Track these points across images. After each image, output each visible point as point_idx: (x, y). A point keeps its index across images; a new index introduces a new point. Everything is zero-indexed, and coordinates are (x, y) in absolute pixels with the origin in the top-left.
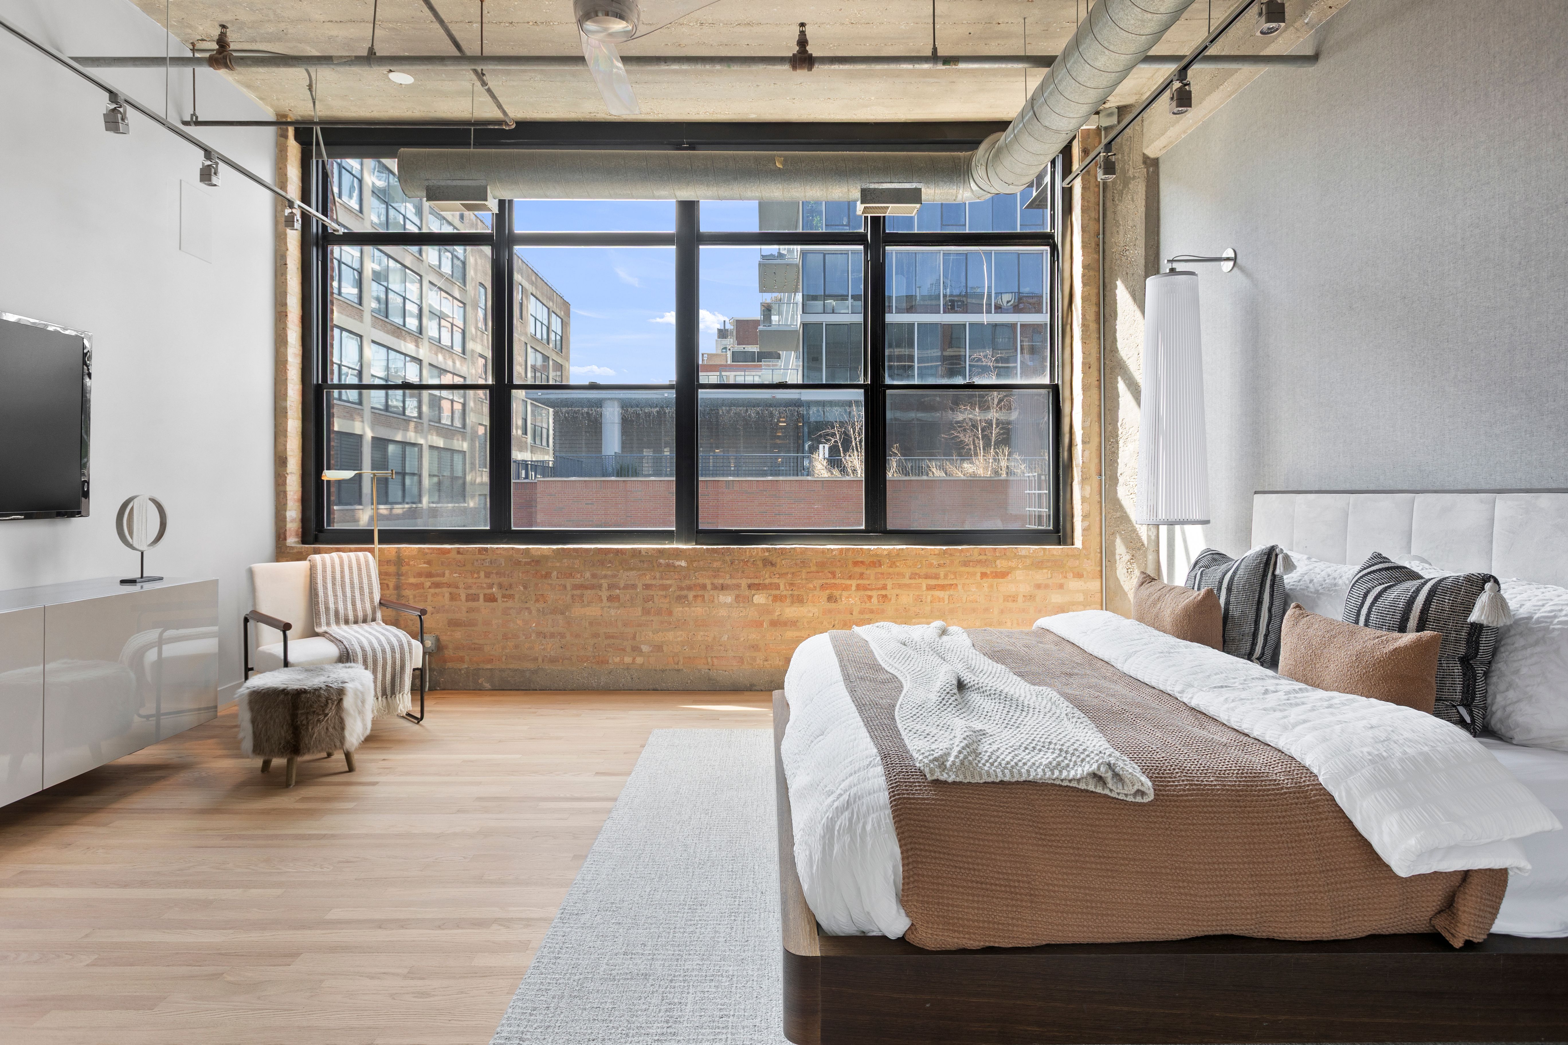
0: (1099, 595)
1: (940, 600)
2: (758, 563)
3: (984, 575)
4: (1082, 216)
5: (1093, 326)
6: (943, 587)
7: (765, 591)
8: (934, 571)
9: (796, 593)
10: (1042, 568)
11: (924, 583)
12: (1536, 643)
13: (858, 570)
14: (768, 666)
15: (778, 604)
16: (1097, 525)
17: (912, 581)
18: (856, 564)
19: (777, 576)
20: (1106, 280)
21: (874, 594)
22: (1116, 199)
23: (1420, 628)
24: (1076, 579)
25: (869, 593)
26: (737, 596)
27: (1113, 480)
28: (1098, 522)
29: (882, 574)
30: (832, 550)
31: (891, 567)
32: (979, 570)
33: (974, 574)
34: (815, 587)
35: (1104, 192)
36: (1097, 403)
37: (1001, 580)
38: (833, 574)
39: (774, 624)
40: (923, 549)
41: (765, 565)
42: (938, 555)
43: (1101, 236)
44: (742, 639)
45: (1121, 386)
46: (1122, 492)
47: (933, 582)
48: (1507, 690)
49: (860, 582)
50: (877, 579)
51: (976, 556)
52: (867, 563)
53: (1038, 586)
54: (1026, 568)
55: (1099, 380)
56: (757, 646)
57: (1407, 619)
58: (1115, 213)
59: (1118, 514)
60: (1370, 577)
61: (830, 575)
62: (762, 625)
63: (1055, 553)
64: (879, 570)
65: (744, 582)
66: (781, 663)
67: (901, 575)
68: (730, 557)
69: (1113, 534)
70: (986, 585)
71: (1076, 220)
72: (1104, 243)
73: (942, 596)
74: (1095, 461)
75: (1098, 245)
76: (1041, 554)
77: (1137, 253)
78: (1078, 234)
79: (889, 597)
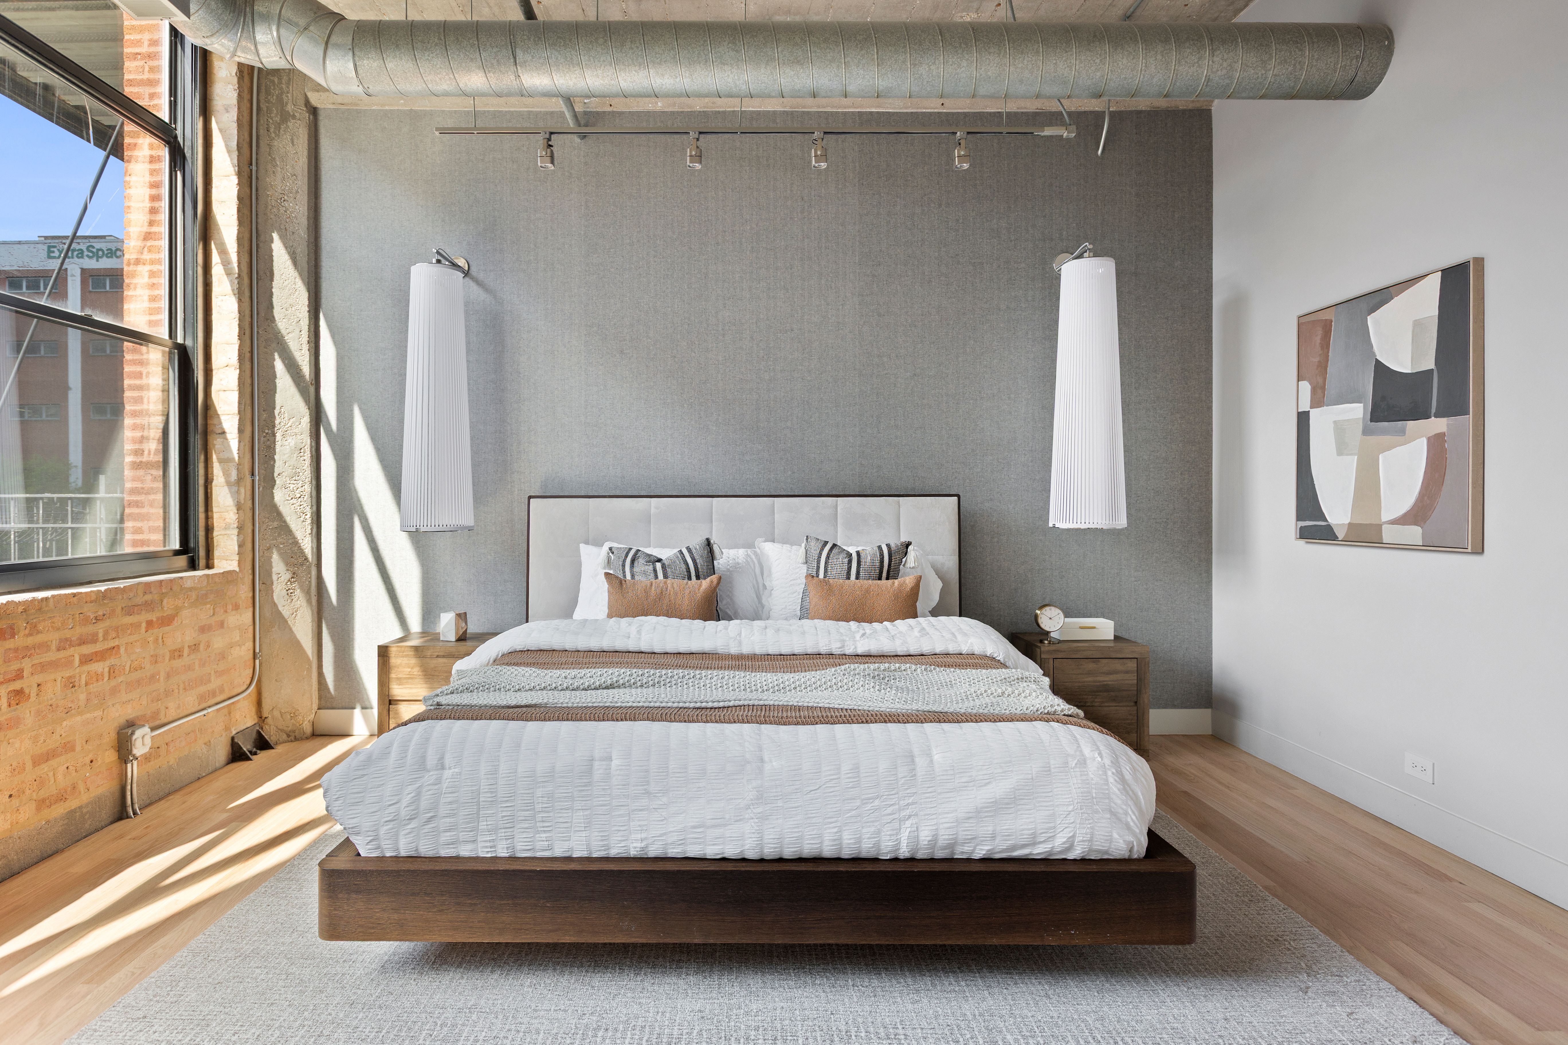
0: (252, 629)
1: (98, 677)
3: (150, 624)
4: (238, 132)
5: (246, 281)
6: (100, 656)
8: (90, 629)
10: (206, 604)
11: (76, 653)
16: (250, 539)
17: (62, 654)
20: (261, 227)
22: (272, 131)
24: (234, 612)
27: (270, 482)
28: (250, 535)
29: (16, 650)
31: (30, 635)
32: (144, 617)
33: (136, 626)
36: (249, 381)
37: (167, 628)
40: (74, 595)
42: (95, 601)
43: (254, 168)
45: (279, 365)
46: (279, 496)
47: (87, 649)
51: (140, 599)
53: (203, 629)
54: (191, 605)
55: (251, 352)
58: (270, 146)
59: (276, 523)
60: (835, 551)
63: (203, 579)
67: (44, 646)
69: (269, 549)
70: (151, 639)
71: (221, 130)
72: (257, 178)
73: (100, 670)
74: (248, 456)
75: (251, 177)
76: (205, 583)
77: (299, 208)
78: (229, 151)
79: (27, 691)
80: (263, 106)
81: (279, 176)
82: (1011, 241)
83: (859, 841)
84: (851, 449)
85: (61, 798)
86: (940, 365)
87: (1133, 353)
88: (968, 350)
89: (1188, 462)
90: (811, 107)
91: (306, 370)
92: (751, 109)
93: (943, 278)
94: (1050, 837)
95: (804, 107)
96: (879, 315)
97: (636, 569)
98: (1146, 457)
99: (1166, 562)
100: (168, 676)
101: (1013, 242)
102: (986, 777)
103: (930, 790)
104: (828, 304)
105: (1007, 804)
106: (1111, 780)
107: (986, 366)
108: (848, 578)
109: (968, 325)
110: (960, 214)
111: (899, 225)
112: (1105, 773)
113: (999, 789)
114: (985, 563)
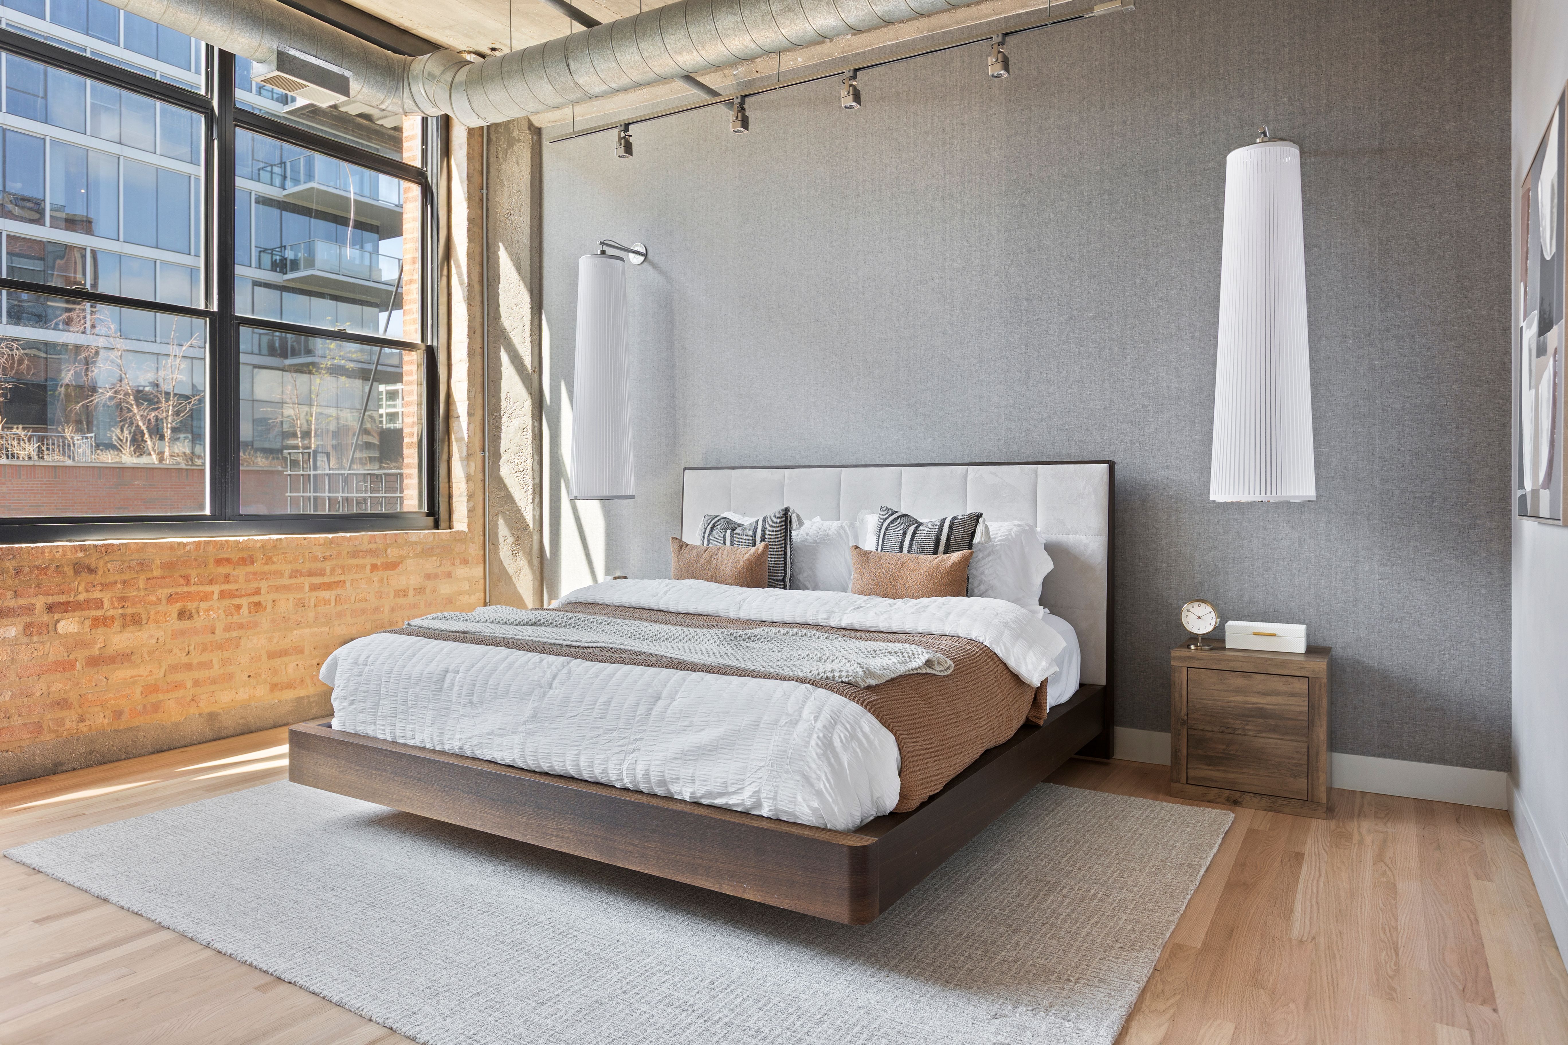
0: (482, 581)
1: (326, 602)
2: (66, 569)
3: (374, 567)
4: (468, 164)
5: (477, 288)
6: (328, 586)
7: (78, 613)
8: (319, 565)
9: (129, 611)
10: (432, 556)
11: (307, 582)
12: (989, 555)
13: (222, 570)
14: (85, 729)
15: (100, 630)
16: (481, 506)
17: (293, 581)
18: (219, 562)
19: (99, 588)
20: (489, 241)
21: (244, 602)
22: (500, 156)
23: (946, 552)
24: (462, 566)
25: (237, 601)
26: (28, 627)
27: (496, 456)
28: (481, 502)
29: (255, 574)
30: (185, 545)
31: (266, 564)
32: (369, 561)
33: (363, 567)
34: (159, 600)
35: (488, 145)
36: (480, 372)
37: (392, 572)
38: (187, 580)
39: (94, 662)
40: (305, 539)
41: (77, 572)
42: (323, 544)
43: (485, 191)
44: (38, 694)
45: (504, 357)
46: (505, 470)
47: (317, 580)
48: (979, 585)
49: (225, 587)
50: (247, 581)
51: (365, 546)
52: (235, 560)
53: (428, 577)
54: (416, 556)
55: (483, 348)
56: (65, 701)
57: (938, 546)
58: (499, 170)
59: (503, 493)
60: (898, 521)
61: (182, 581)
62: (73, 666)
63: (444, 537)
64: (250, 569)
65: (40, 602)
66: (106, 721)
67: (279, 574)
68: (14, 563)
69: (497, 514)
70: (376, 579)
71: (457, 165)
72: (488, 200)
73: (327, 597)
74: (479, 435)
75: (482, 200)
76: (431, 539)
77: (522, 220)
78: (461, 182)
79: (264, 604)
80: (493, 137)
81: (506, 194)
82: (1196, 136)
83: (591, 765)
84: (996, 410)
85: (290, 686)
86: (1102, 304)
87: (1376, 261)
88: (1138, 281)
89: (1468, 410)
90: (950, 26)
91: (528, 361)
92: (888, 43)
93: (1106, 197)
94: (739, 789)
95: (942, 28)
96: (1029, 251)
97: (711, 536)
98: (1398, 406)
99: (1431, 555)
100: (393, 610)
101: (1198, 137)
102: (703, 724)
103: (657, 729)
104: (971, 246)
105: (710, 751)
106: (813, 743)
107: (1161, 299)
108: (901, 551)
109: (1138, 250)
110: (1128, 114)
111: (1052, 141)
112: (810, 736)
113: (706, 736)
114: (1159, 548)
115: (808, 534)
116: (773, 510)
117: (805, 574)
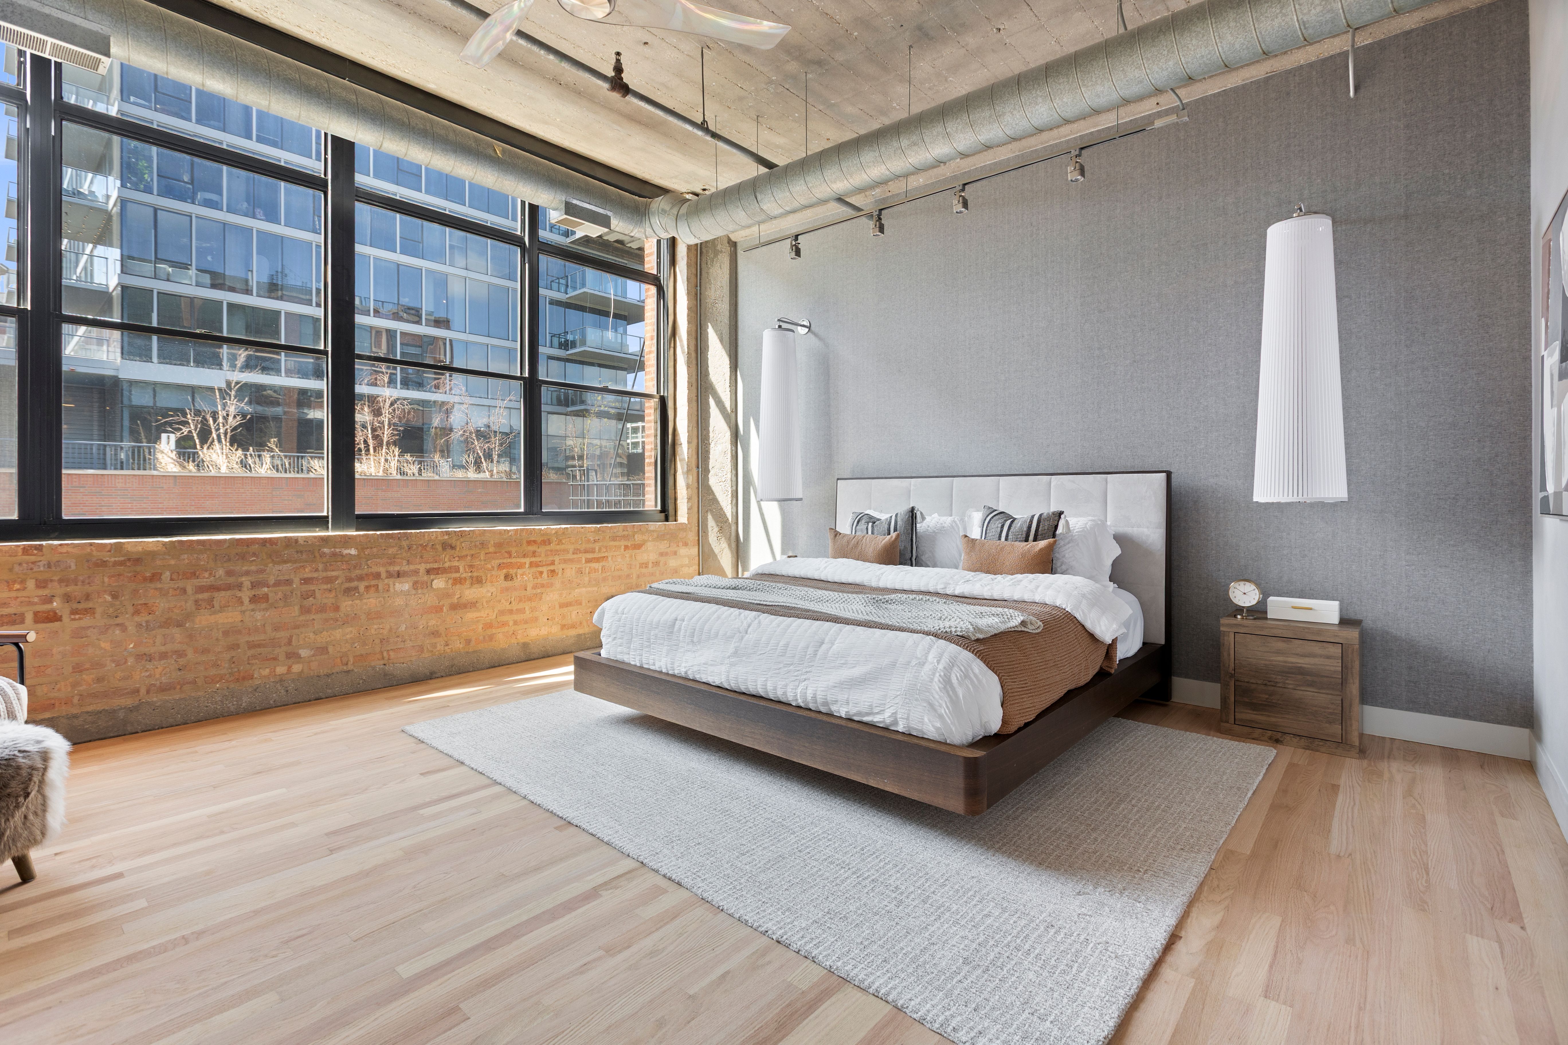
0: (697, 558)
1: (596, 570)
2: (437, 546)
3: (626, 547)
4: (688, 270)
5: (693, 355)
6: (597, 560)
7: (444, 575)
8: (591, 546)
9: (475, 574)
10: (664, 540)
11: (584, 557)
12: (1069, 543)
13: (532, 548)
14: (449, 651)
15: (458, 586)
16: (696, 506)
17: (575, 556)
18: (529, 543)
19: (457, 559)
20: (702, 322)
21: (544, 569)
22: (709, 264)
23: (1035, 540)
24: (684, 547)
25: (540, 569)
26: (415, 583)
27: (707, 471)
28: (697, 503)
29: (551, 551)
30: (508, 531)
31: (559, 545)
32: (623, 543)
33: (619, 547)
34: (493, 567)
35: (701, 256)
36: (696, 413)
37: (638, 551)
38: (510, 554)
39: (454, 607)
40: (582, 528)
41: (444, 549)
42: (594, 532)
43: (698, 288)
44: (421, 627)
45: (712, 402)
46: (713, 481)
47: (590, 556)
48: (1061, 565)
49: (533, 559)
50: (547, 555)
51: (621, 533)
52: (539, 542)
53: (661, 554)
54: (653, 540)
55: (697, 396)
56: (437, 632)
57: (1029, 536)
58: (709, 273)
59: (711, 497)
60: (997, 517)
61: (507, 556)
62: (442, 609)
63: (672, 527)
64: (548, 548)
65: (422, 568)
66: (461, 646)
67: (566, 551)
68: (407, 542)
69: (707, 512)
70: (627, 555)
71: (680, 271)
72: (700, 294)
73: (597, 567)
74: (695, 457)
75: (697, 294)
76: (663, 528)
77: (723, 307)
78: (683, 283)
79: (557, 571)
81: (713, 289)
82: (1240, 215)
83: (775, 689)
84: (1074, 433)
85: (573, 626)
86: (1160, 350)
87: (1402, 306)
88: (1190, 331)
89: (1490, 426)
90: (1036, 146)
91: (728, 405)
92: (992, 162)
93: (1163, 267)
94: (881, 711)
95: (1030, 148)
96: (1100, 311)
97: (858, 527)
98: (1423, 424)
99: (1454, 546)
100: (638, 577)
101: (1242, 216)
102: (854, 662)
103: (821, 665)
104: (1053, 310)
105: (860, 682)
106: (936, 679)
107: (1210, 344)
108: (1000, 539)
109: (1190, 307)
110: (1182, 202)
111: (1119, 226)
112: (934, 674)
113: (857, 672)
115: (928, 526)
116: (902, 509)
117: (927, 556)
